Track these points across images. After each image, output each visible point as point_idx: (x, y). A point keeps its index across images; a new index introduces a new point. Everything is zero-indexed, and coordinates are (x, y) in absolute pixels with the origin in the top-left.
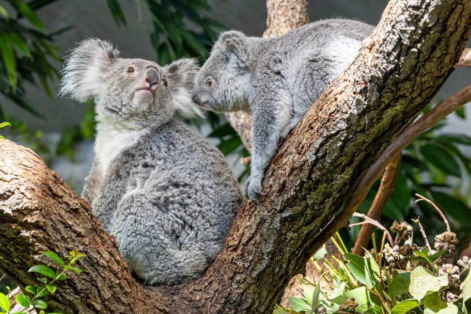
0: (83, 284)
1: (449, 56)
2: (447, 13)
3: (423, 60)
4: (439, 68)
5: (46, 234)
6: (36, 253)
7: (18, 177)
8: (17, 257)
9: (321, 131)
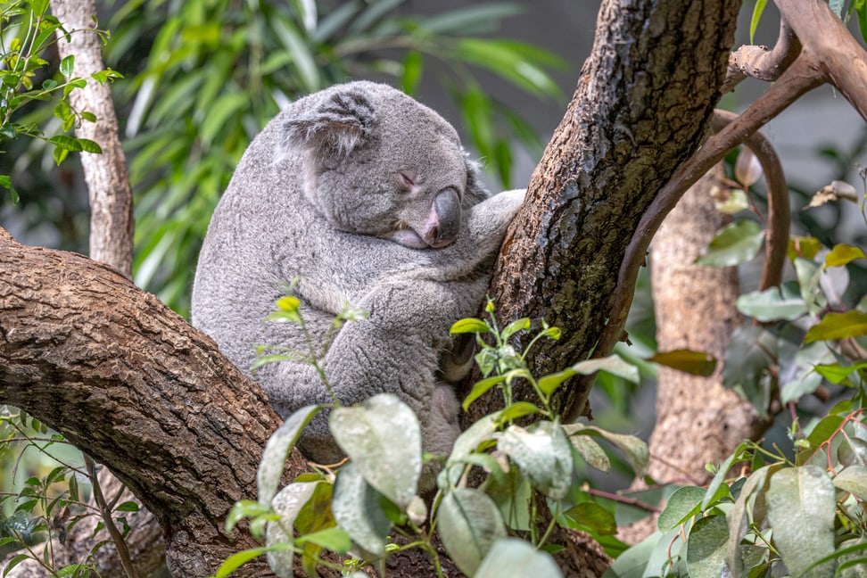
0: (206, 464)
1: (702, 76)
2: (680, 14)
3: (661, 86)
4: (690, 95)
5: (134, 392)
6: (120, 422)
7: (79, 311)
8: (96, 431)
9: (548, 201)
